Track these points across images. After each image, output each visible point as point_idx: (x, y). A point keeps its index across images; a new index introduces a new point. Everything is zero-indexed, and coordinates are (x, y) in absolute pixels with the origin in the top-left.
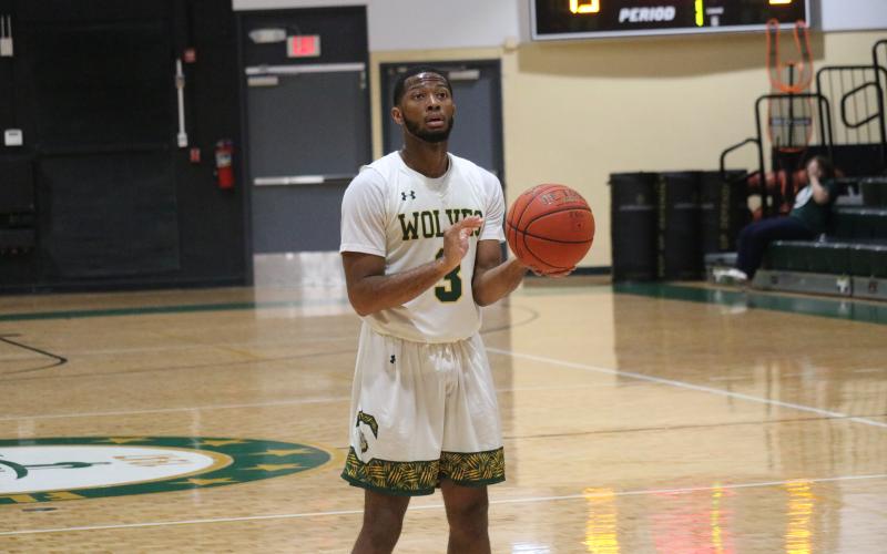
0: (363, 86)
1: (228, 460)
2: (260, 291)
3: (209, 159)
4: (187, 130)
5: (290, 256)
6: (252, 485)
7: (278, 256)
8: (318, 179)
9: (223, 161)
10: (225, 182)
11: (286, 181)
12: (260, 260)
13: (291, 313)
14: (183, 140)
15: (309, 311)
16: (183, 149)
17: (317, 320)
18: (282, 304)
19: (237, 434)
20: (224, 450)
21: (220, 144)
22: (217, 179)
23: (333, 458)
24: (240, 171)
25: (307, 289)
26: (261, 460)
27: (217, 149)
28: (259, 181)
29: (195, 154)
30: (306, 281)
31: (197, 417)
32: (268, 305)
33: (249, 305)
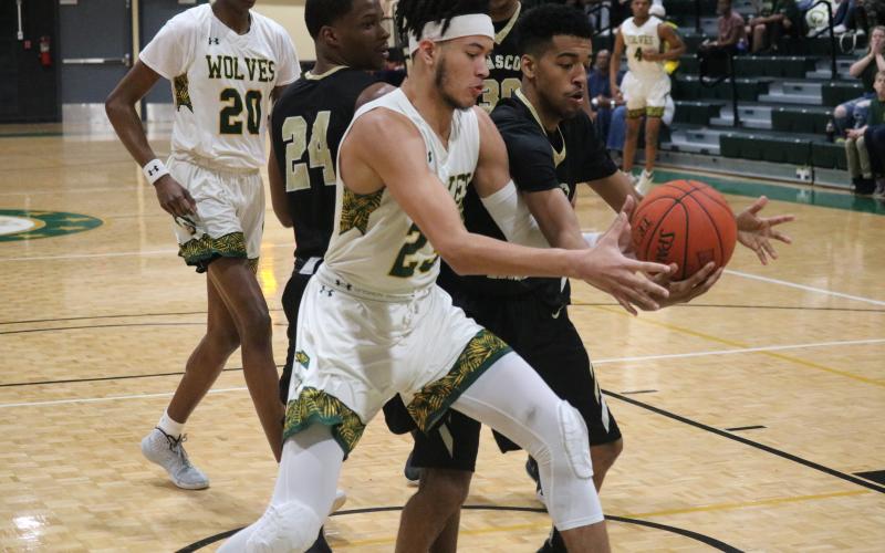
0: (128, 6)
1: (43, 224)
2: (66, 126)
3: (36, 48)
4: (23, 30)
5: (84, 105)
6: (57, 238)
7: (77, 106)
8: (100, 61)
9: (44, 48)
10: (46, 60)
11: (82, 61)
12: (66, 108)
13: (84, 139)
14: (20, 35)
15: (94, 138)
16: (21, 41)
17: (99, 143)
18: (80, 134)
19: (49, 208)
20: (41, 217)
21: (43, 39)
22: (40, 59)
23: (105, 222)
24: (55, 55)
25: (93, 125)
26: (65, 224)
27: (41, 41)
28: (66, 61)
29: (28, 44)
30: (93, 121)
31: (28, 199)
32: (71, 134)
33: (60, 134)
